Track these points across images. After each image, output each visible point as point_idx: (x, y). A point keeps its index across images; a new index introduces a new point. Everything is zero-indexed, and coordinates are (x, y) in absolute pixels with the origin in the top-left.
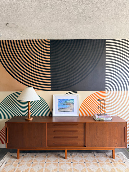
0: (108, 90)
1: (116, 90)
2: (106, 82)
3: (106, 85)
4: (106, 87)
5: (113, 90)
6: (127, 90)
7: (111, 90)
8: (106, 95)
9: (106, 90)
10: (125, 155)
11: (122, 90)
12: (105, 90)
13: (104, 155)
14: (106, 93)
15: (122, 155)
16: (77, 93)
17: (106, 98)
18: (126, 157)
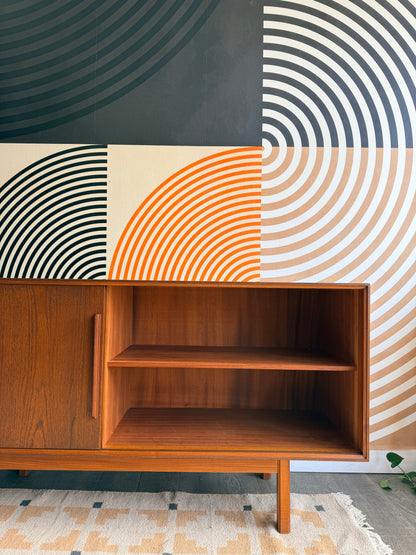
0: (275, 143)
1: (320, 143)
2: (267, 98)
3: (267, 113)
4: (266, 128)
5: (305, 143)
7: (290, 143)
8: (266, 170)
9: (265, 142)
10: (359, 512)
12: (259, 144)
13: (227, 509)
14: (263, 157)
15: (343, 511)
16: (105, 154)
17: (266, 185)
18: (367, 524)
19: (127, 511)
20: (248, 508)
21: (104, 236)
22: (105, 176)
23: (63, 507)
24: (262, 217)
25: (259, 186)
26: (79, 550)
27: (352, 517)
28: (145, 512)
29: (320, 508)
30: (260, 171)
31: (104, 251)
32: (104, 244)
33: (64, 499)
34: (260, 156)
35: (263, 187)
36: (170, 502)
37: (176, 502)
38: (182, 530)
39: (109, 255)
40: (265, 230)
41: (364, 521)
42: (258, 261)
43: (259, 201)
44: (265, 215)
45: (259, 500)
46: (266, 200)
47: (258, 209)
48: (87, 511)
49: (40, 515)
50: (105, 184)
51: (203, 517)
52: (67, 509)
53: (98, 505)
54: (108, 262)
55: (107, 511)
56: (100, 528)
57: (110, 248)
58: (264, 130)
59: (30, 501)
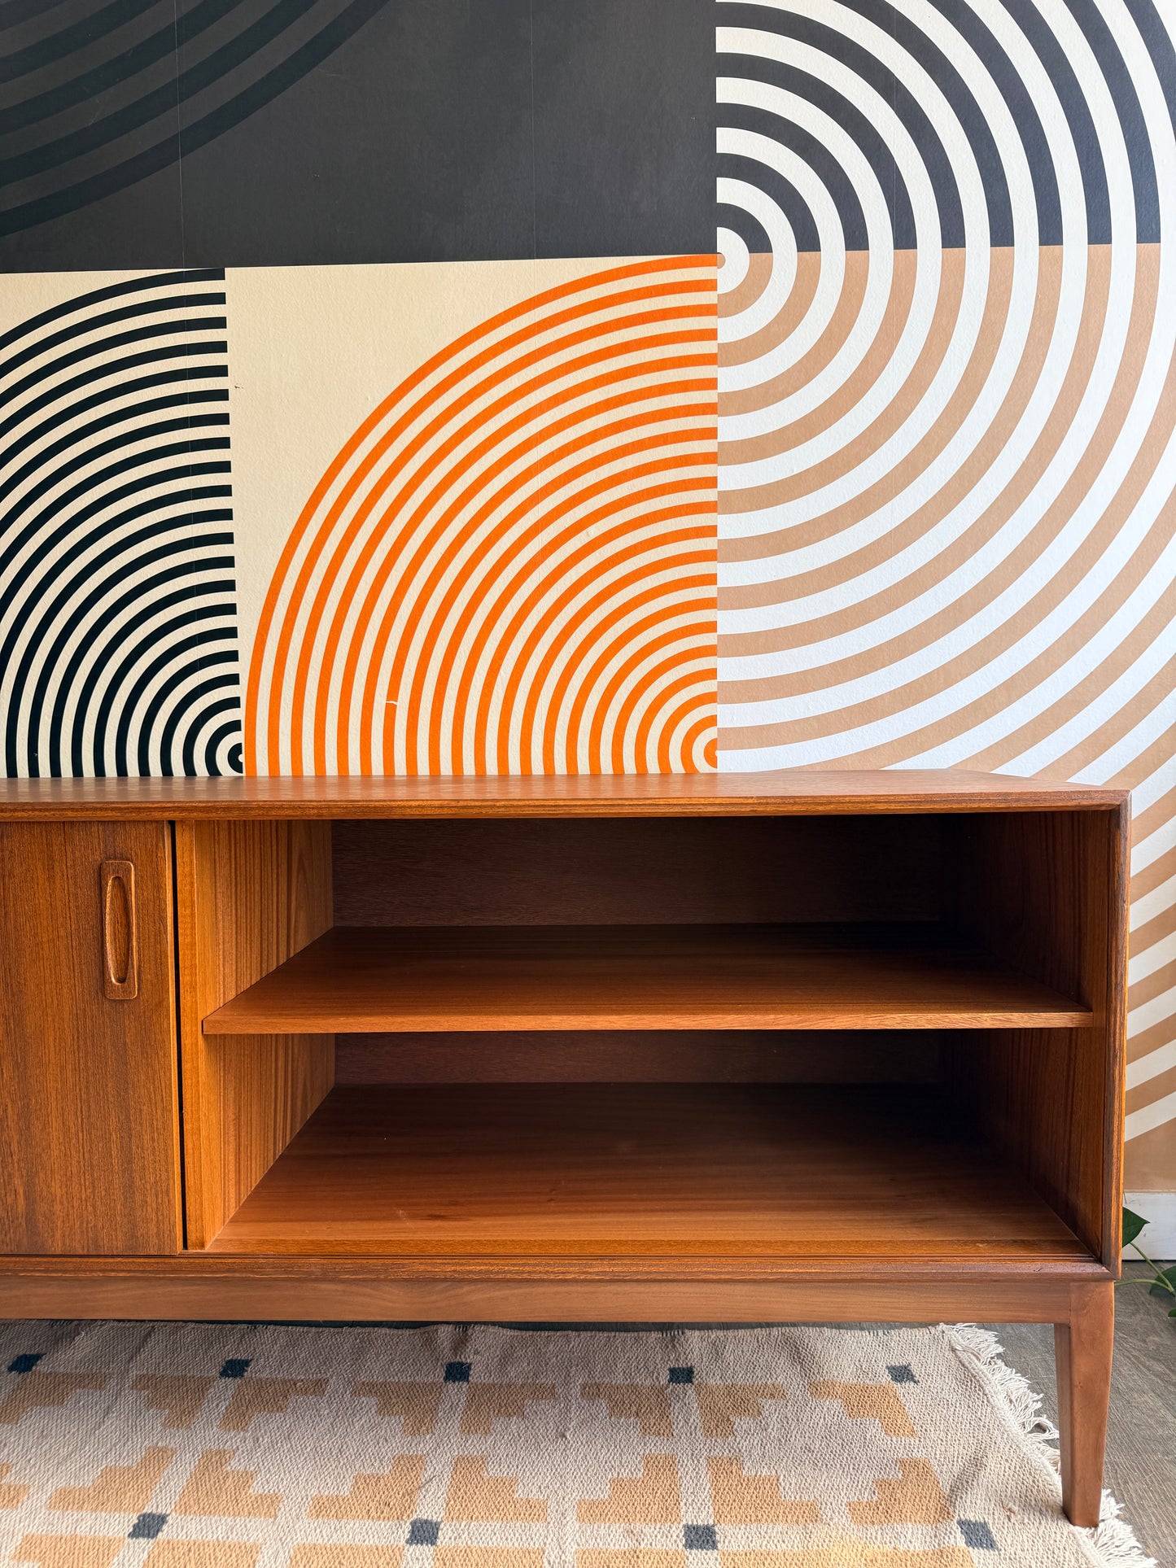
0: (756, 239)
1: (905, 236)
3: (730, 141)
4: (731, 191)
5: (856, 237)
6: (1148, 229)
7: (807, 239)
8: (732, 329)
9: (728, 240)
10: (1018, 1384)
11: (1002, 233)
12: (707, 248)
13: (619, 1379)
14: (722, 288)
15: (970, 1381)
16: (219, 299)
17: (732, 379)
18: (1044, 1420)
19: (318, 1387)
20: (682, 1375)
21: (228, 562)
22: (221, 371)
23: (133, 1374)
24: (722, 486)
25: (711, 384)
26: (161, 1510)
27: (1000, 1401)
28: (370, 1389)
29: (902, 1374)
30: (711, 334)
31: (230, 609)
32: (229, 586)
33: (138, 1350)
34: (710, 285)
35: (722, 387)
36: (448, 1357)
37: (468, 1357)
38: (476, 1445)
39: (246, 621)
40: (731, 526)
41: (1038, 1413)
42: (711, 627)
43: (711, 433)
44: (732, 477)
45: (717, 1351)
46: (732, 428)
47: (709, 458)
48: (203, 1386)
49: (61, 1402)
50: (222, 395)
51: (544, 1405)
52: (142, 1383)
53: (234, 1369)
54: (243, 644)
55: (261, 1385)
56: (233, 1440)
57: (248, 599)
58: (721, 199)
59: (38, 1357)
